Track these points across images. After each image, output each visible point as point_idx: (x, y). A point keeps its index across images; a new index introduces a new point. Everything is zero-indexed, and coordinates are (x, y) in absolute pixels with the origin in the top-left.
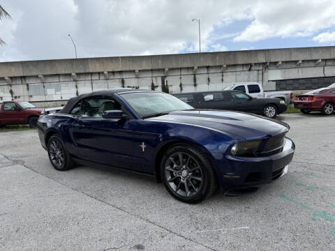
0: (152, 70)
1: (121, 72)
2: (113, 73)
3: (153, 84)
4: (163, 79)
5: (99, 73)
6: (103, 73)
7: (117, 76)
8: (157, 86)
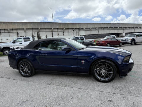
0: (32, 29)
1: (16, 29)
2: (13, 29)
3: (33, 35)
4: (38, 33)
5: (5, 29)
6: (7, 29)
7: (15, 31)
8: (35, 36)
